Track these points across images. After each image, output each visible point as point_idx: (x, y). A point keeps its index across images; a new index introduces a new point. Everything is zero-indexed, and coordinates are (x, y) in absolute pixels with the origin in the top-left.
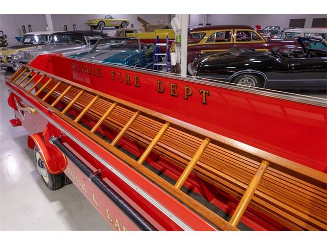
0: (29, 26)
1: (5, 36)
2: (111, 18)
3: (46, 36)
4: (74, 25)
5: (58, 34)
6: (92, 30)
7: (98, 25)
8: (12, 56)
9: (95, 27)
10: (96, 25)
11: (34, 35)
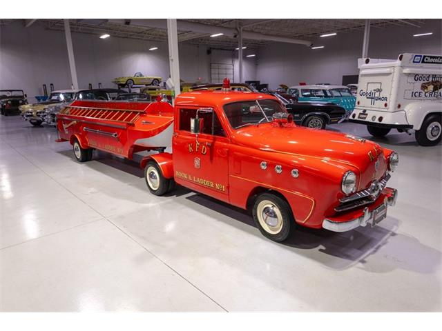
0: (52, 84)
1: (26, 95)
2: (141, 75)
3: (71, 94)
4: (100, 84)
5: (84, 92)
6: (119, 88)
7: (126, 84)
8: (44, 109)
9: (123, 86)
10: (124, 83)
11: (59, 93)
